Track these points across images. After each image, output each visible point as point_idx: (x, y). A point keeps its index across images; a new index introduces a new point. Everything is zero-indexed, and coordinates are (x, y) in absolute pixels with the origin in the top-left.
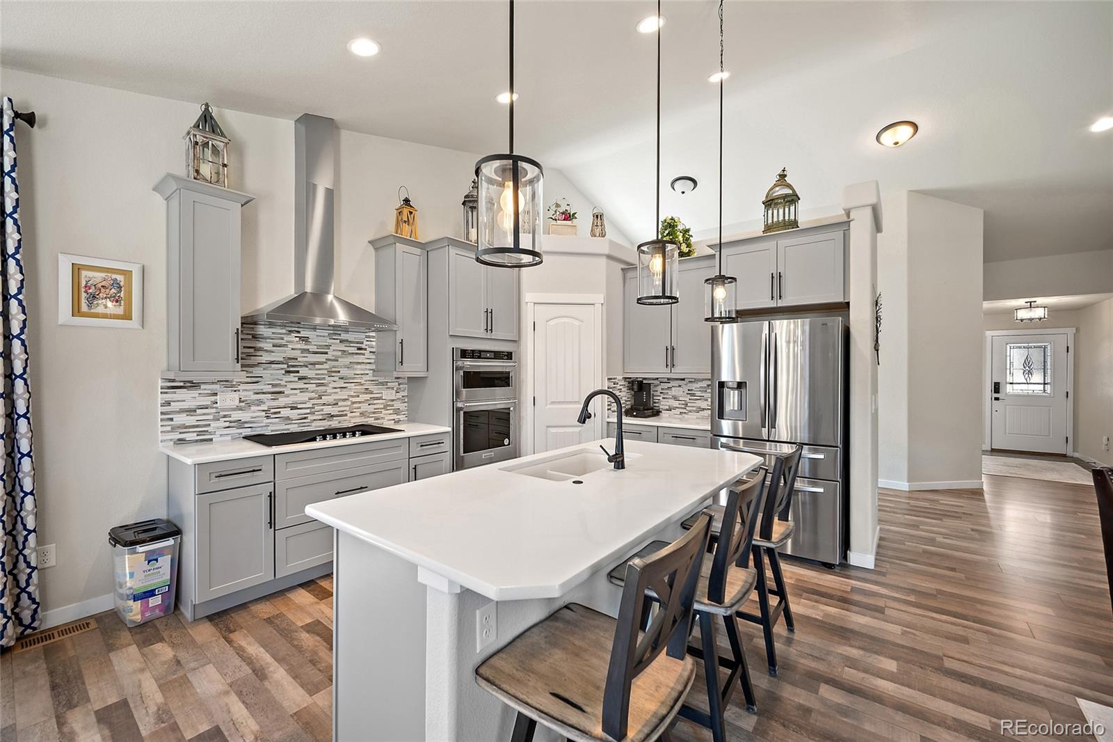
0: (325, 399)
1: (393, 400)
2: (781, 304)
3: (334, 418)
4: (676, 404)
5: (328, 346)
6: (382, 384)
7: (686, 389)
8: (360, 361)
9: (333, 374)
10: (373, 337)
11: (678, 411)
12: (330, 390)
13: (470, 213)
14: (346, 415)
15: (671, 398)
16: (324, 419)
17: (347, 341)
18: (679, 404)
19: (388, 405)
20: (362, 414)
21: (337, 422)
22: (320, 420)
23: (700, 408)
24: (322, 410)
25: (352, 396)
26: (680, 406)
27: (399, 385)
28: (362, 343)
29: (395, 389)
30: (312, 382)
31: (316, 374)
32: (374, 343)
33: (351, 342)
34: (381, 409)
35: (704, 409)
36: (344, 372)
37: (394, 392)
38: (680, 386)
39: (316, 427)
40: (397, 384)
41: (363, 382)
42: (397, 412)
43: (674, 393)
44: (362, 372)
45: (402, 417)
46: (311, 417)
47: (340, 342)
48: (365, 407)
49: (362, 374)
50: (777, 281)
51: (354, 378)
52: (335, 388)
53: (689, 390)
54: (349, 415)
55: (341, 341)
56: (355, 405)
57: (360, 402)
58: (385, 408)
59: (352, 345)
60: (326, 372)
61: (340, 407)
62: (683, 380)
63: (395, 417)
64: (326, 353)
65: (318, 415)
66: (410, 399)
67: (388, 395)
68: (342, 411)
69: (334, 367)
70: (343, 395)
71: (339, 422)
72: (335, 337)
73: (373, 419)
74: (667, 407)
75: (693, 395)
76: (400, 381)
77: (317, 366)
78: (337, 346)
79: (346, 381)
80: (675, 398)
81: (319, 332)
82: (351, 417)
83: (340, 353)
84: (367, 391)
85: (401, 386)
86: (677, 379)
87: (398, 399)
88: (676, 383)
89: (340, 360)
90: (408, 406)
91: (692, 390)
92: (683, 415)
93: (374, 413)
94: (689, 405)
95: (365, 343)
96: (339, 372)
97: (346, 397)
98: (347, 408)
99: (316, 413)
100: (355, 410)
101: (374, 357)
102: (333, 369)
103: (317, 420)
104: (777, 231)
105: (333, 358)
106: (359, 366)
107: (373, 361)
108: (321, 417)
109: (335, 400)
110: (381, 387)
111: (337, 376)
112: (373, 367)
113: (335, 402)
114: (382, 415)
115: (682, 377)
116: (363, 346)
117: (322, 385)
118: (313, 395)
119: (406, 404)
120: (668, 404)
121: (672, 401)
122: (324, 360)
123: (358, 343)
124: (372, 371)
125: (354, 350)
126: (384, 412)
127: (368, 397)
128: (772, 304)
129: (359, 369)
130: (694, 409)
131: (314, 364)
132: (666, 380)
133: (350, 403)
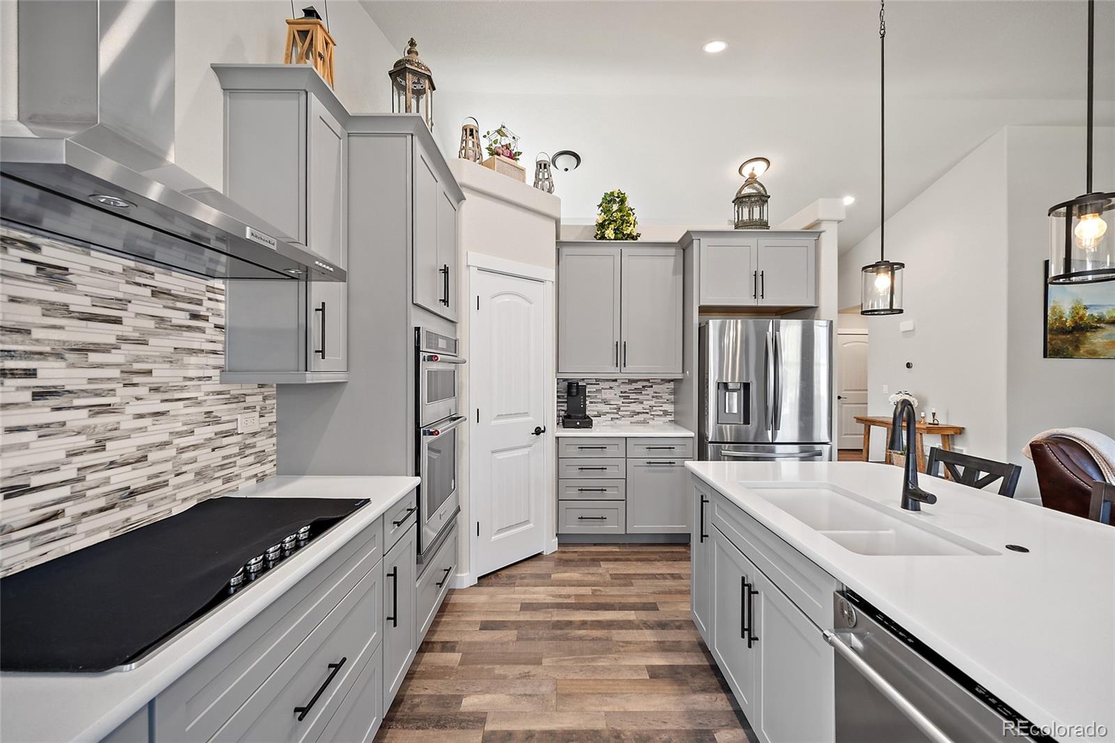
0: (115, 450)
1: (254, 434)
2: (761, 303)
3: (139, 498)
4: (605, 408)
5: (123, 303)
6: (239, 399)
7: (617, 391)
8: (196, 346)
9: (136, 379)
10: (221, 292)
11: (609, 417)
12: (127, 423)
13: (414, 102)
14: (165, 484)
15: (600, 403)
16: (112, 507)
17: (167, 293)
18: (610, 409)
19: (247, 446)
20: (199, 474)
21: (145, 507)
22: (102, 510)
23: (634, 412)
24: (107, 481)
25: (180, 434)
26: (610, 411)
27: (265, 399)
28: (199, 303)
29: (258, 408)
30: (77, 402)
31: (91, 380)
32: (222, 306)
33: (177, 298)
34: (235, 455)
35: (639, 413)
36: (162, 374)
37: (257, 414)
38: (611, 388)
39: (89, 534)
40: (260, 398)
41: (200, 395)
42: (261, 458)
43: (604, 396)
44: (200, 373)
45: (269, 468)
46: (72, 509)
47: (154, 294)
48: (205, 457)
49: (200, 379)
50: (758, 279)
51: (182, 388)
52: (141, 416)
53: (621, 392)
54: (174, 481)
55: (156, 293)
56: (186, 456)
57: (196, 447)
58: (241, 454)
59: (179, 305)
60: (116, 373)
61: (153, 464)
62: (616, 380)
63: (258, 469)
64: (117, 321)
65: (98, 497)
66: (281, 429)
67: (247, 422)
68: (157, 476)
69: (138, 360)
70: (159, 431)
71: (150, 506)
72: (138, 280)
73: (220, 481)
74: (596, 413)
75: (627, 397)
76: (267, 391)
77: (94, 357)
78: (143, 306)
79: (167, 396)
80: (605, 402)
81: (99, 259)
82: (178, 487)
83: (151, 324)
84: (211, 418)
85: (267, 402)
86: (608, 380)
87: (263, 430)
88: (607, 385)
89: (152, 341)
90: (278, 444)
91: (625, 392)
92: (615, 421)
93: (222, 467)
94: (621, 409)
95: (207, 303)
96: (149, 372)
97: (165, 438)
98: (168, 466)
99: (89, 493)
100: (184, 469)
101: (222, 338)
102: (137, 366)
103: (92, 512)
104: (754, 228)
105: (136, 335)
106: (193, 360)
107: (219, 347)
108: (102, 503)
109: (139, 448)
110: (234, 406)
111: (144, 385)
112: (220, 360)
113: (140, 454)
114: (236, 470)
115: (614, 378)
116: (202, 310)
117: (106, 409)
118: (82, 441)
119: (274, 440)
120: (596, 408)
121: (602, 405)
122: (113, 340)
123: (191, 301)
124: (218, 372)
125: (181, 318)
126: (240, 462)
127: (209, 431)
128: (752, 302)
129: (194, 366)
130: (628, 413)
131: (83, 350)
132: (594, 382)
133: (173, 452)
